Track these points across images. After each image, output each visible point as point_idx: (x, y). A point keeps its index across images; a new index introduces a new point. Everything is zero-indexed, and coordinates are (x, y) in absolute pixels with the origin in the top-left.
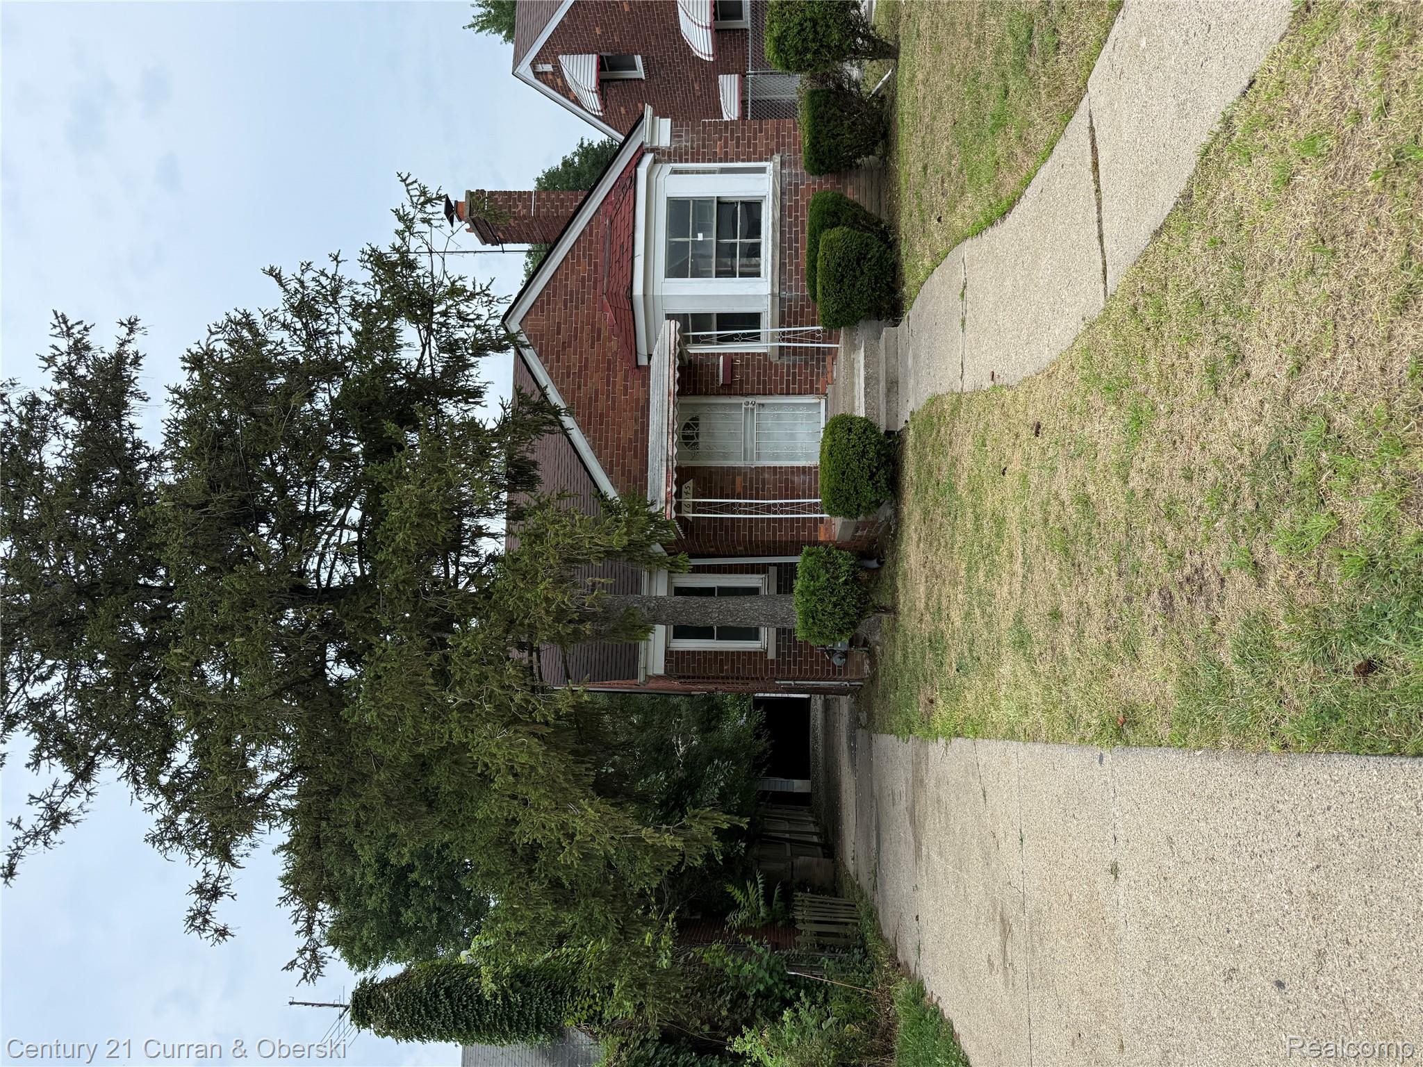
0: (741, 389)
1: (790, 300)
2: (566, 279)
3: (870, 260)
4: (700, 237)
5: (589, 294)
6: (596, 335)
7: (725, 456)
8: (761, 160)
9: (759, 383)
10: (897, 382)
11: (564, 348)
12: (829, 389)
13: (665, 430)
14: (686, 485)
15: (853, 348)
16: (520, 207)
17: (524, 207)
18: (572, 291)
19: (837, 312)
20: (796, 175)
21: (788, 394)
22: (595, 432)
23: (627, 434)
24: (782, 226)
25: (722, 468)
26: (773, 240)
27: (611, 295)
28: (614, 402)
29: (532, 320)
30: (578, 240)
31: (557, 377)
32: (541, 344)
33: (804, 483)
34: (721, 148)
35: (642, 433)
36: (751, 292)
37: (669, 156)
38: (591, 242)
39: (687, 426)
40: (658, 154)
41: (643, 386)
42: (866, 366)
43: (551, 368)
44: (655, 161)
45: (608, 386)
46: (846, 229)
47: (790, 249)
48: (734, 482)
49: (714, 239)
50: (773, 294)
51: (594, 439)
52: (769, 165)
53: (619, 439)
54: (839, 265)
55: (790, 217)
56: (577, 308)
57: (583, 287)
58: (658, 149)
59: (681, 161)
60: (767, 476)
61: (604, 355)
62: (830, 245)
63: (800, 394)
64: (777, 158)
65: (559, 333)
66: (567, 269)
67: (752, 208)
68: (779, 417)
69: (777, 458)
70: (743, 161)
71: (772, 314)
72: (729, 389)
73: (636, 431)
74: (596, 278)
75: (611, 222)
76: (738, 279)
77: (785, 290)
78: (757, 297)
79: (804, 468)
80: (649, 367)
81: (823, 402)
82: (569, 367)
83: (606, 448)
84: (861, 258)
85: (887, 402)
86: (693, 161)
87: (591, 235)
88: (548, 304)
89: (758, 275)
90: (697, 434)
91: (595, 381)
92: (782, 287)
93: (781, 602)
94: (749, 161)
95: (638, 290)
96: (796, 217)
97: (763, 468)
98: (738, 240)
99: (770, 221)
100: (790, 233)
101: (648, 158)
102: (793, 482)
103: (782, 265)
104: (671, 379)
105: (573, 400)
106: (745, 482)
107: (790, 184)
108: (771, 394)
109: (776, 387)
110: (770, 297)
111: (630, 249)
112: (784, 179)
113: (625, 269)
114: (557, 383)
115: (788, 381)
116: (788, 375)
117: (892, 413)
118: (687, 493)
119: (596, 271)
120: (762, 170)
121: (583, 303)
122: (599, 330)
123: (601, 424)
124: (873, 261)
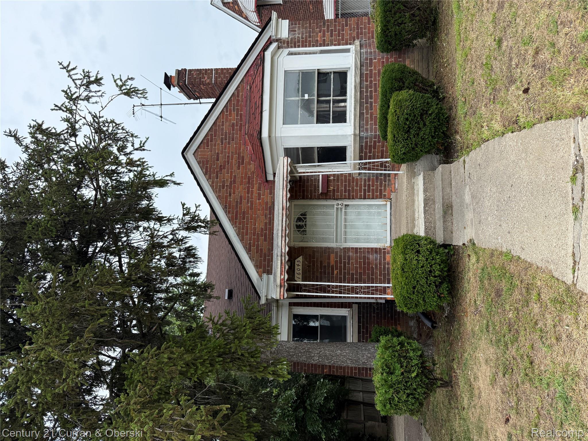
0: (334, 195)
1: (366, 138)
2: (223, 125)
3: (431, 114)
4: (306, 97)
5: (237, 134)
6: (241, 161)
7: (324, 240)
8: (347, 44)
9: (345, 192)
10: (451, 207)
11: (221, 170)
12: (393, 196)
14: (298, 259)
15: (412, 174)
16: (206, 78)
17: (208, 78)
18: (226, 133)
19: (404, 153)
20: (371, 53)
21: (365, 198)
22: (240, 224)
23: (260, 225)
24: (361, 88)
25: (321, 248)
26: (355, 98)
27: (251, 136)
28: (252, 204)
29: (201, 152)
30: (230, 100)
31: (216, 188)
32: (207, 167)
33: (376, 259)
34: (321, 38)
35: (270, 225)
36: (340, 133)
37: (288, 43)
38: (238, 101)
39: (299, 219)
40: (281, 42)
41: (271, 194)
42: (425, 191)
43: (213, 183)
44: (279, 48)
45: (248, 194)
46: (411, 92)
47: (367, 103)
48: (329, 258)
49: (315, 98)
50: (355, 135)
51: (239, 228)
52: (352, 47)
53: (255, 229)
54: (407, 119)
55: (367, 81)
56: (229, 143)
57: (233, 130)
58: (280, 40)
59: (295, 47)
60: (351, 254)
61: (246, 174)
62: (399, 104)
63: (373, 198)
64: (357, 42)
65: (218, 160)
66: (223, 118)
67: (342, 76)
68: (359, 214)
69: (358, 241)
70: (335, 45)
71: (354, 147)
72: (326, 195)
73: (266, 223)
74: (241, 124)
75: (250, 88)
76: (331, 124)
77: (363, 131)
78: (345, 136)
79: (376, 249)
80: (274, 182)
81: (389, 203)
82: (224, 181)
83: (247, 235)
85: (444, 222)
86: (303, 47)
87: (238, 96)
88: (211, 141)
89: (345, 121)
90: (305, 225)
91: (240, 190)
92: (361, 129)
94: (339, 45)
95: (265, 134)
96: (371, 81)
97: (348, 249)
98: (331, 98)
99: (353, 84)
100: (367, 92)
101: (274, 45)
102: (368, 259)
103: (361, 114)
105: (226, 202)
106: (336, 258)
107: (367, 59)
108: (353, 198)
109: (357, 194)
110: (352, 136)
111: (260, 106)
112: (362, 56)
113: (257, 118)
114: (216, 192)
115: (365, 190)
116: (365, 186)
117: (448, 230)
118: (298, 265)
119: (241, 119)
120: (348, 51)
121: (233, 140)
122: (243, 157)
123: (244, 219)
124: (433, 116)
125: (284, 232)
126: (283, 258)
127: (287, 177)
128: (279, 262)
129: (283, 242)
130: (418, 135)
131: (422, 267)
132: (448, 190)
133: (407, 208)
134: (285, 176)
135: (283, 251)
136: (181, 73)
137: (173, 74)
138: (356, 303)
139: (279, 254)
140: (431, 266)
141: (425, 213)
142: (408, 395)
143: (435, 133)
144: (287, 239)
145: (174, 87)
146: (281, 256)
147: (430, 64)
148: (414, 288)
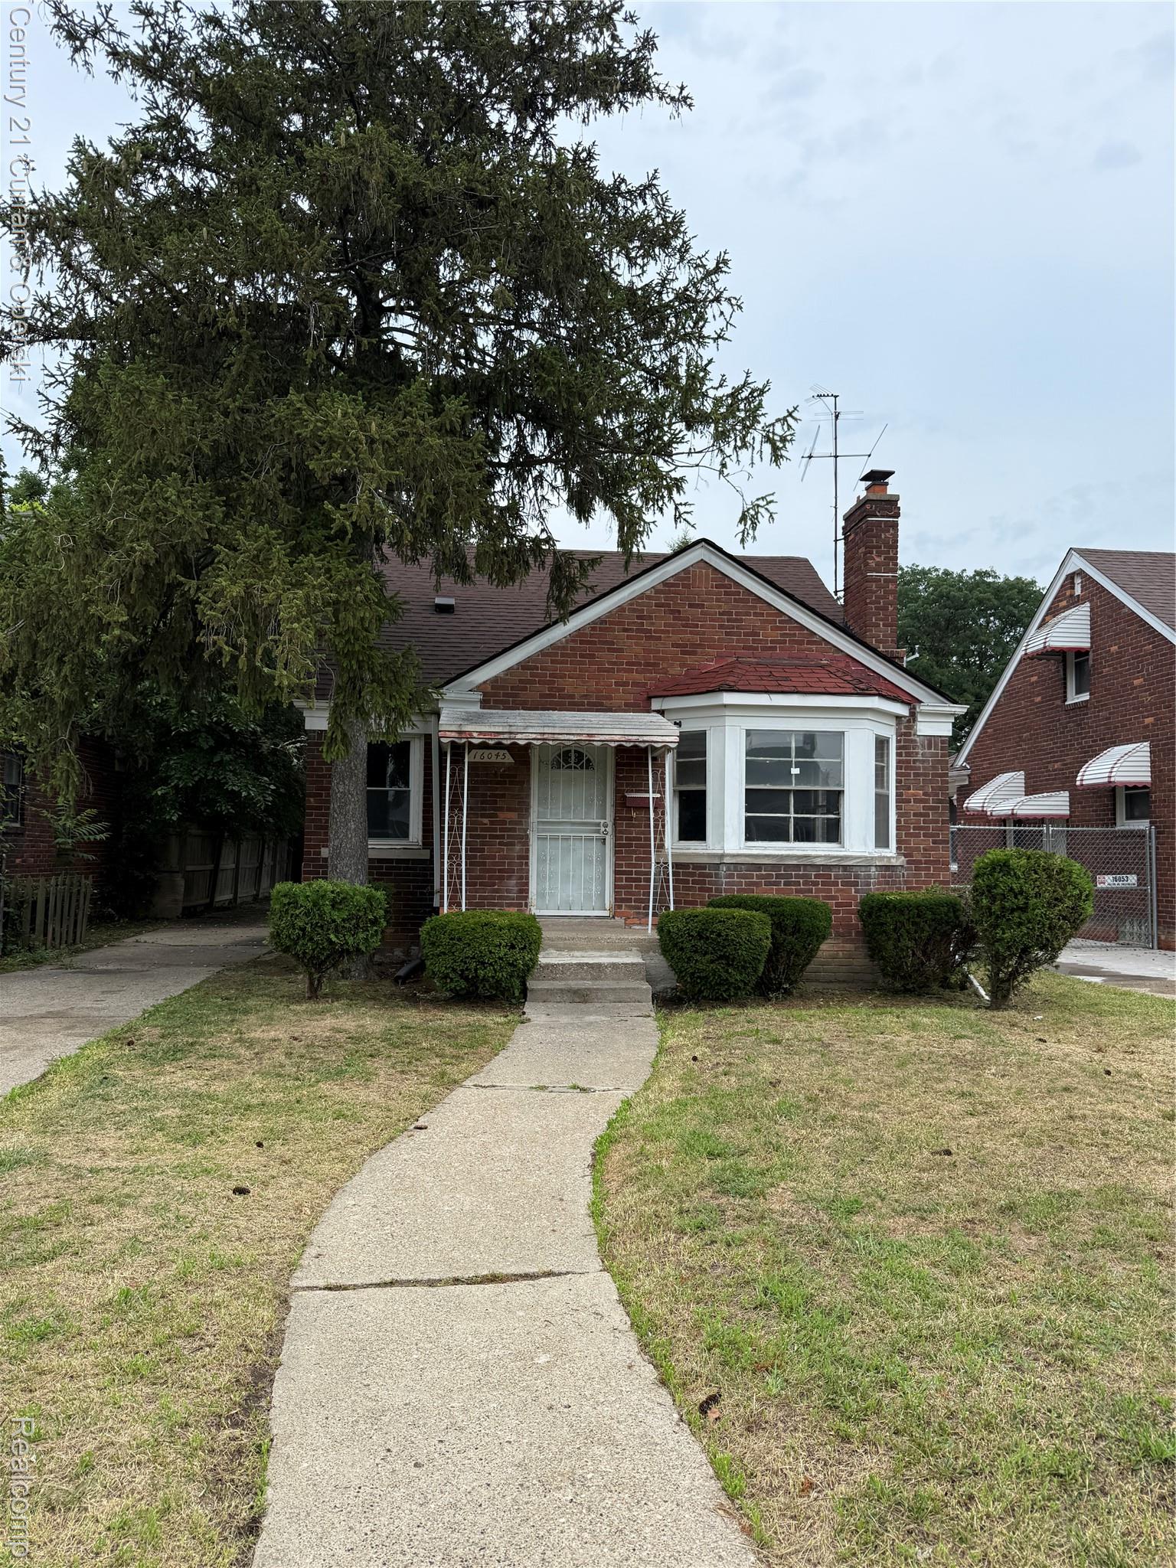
0: (621, 819)
1: (717, 875)
2: (755, 614)
3: (727, 971)
4: (795, 771)
5: (738, 641)
6: (689, 649)
7: (542, 801)
8: (898, 842)
9: (627, 839)
10: (585, 1002)
11: (672, 612)
12: (619, 921)
13: (546, 730)
14: (508, 755)
15: (644, 948)
16: (878, 559)
17: (877, 564)
18: (741, 621)
19: (669, 932)
20: (868, 884)
21: (616, 873)
22: (572, 648)
23: (569, 685)
24: (805, 867)
25: (528, 796)
26: (788, 856)
27: (730, 669)
28: (608, 670)
29: (707, 575)
30: (803, 627)
31: (638, 604)
32: (678, 585)
33: (508, 891)
34: (914, 795)
35: (570, 704)
36: (728, 830)
37: (905, 734)
38: (801, 643)
39: (580, 755)
40: (909, 721)
41: (626, 705)
42: (614, 966)
43: (649, 597)
44: (898, 718)
45: (628, 664)
46: (768, 943)
47: (778, 876)
48: (510, 810)
49: (793, 787)
50: (722, 856)
51: (564, 648)
52: (891, 851)
53: (563, 676)
54: (719, 935)
55: (816, 876)
56: (721, 627)
57: (746, 634)
58: (915, 720)
59: (898, 748)
60: (517, 848)
61: (663, 659)
62: (746, 924)
63: (616, 887)
64: (902, 860)
65: (691, 606)
66: (768, 615)
67: (833, 832)
68: (588, 861)
69: (541, 860)
70: (898, 821)
71: (703, 855)
72: (623, 806)
73: (572, 697)
74: (756, 649)
75: (822, 667)
76: (743, 814)
77: (728, 869)
78: (721, 838)
79: (527, 891)
80: (649, 711)
81: (606, 913)
82: (650, 618)
83: (552, 662)
84: (728, 960)
85: (561, 990)
86: (898, 762)
87: (809, 643)
88: (726, 593)
89: (749, 837)
90: (570, 767)
91: (634, 649)
92: (732, 867)
93: (356, 864)
94: (898, 828)
95: (729, 698)
96: (816, 884)
97: (526, 845)
98: (792, 815)
99: (813, 853)
100: (797, 876)
101: (902, 710)
102: (509, 878)
103: (758, 867)
104: (607, 737)
105: (611, 623)
106: (511, 823)
107: (857, 877)
108: (616, 852)
109: (623, 859)
110: (721, 852)
111: (780, 689)
112: (863, 869)
113: (758, 682)
114: (632, 604)
115: (631, 873)
116: (637, 873)
117: (547, 997)
118: (497, 755)
119: (764, 649)
120: (882, 840)
121: (727, 634)
122: (694, 653)
123: (582, 656)
124: (724, 975)
125: (550, 737)
126: (506, 736)
127: (644, 742)
128: (500, 729)
129: (534, 736)
130: (696, 952)
131: (491, 952)
132: (611, 997)
133: (589, 939)
134: (645, 738)
135: (519, 736)
136: (891, 506)
137: (891, 490)
138: (432, 856)
139: (513, 729)
140: (491, 964)
141: (579, 964)
142: (303, 929)
143: (699, 977)
144: (539, 742)
145: (867, 489)
146: (510, 733)
147: (845, 985)
148: (459, 939)
